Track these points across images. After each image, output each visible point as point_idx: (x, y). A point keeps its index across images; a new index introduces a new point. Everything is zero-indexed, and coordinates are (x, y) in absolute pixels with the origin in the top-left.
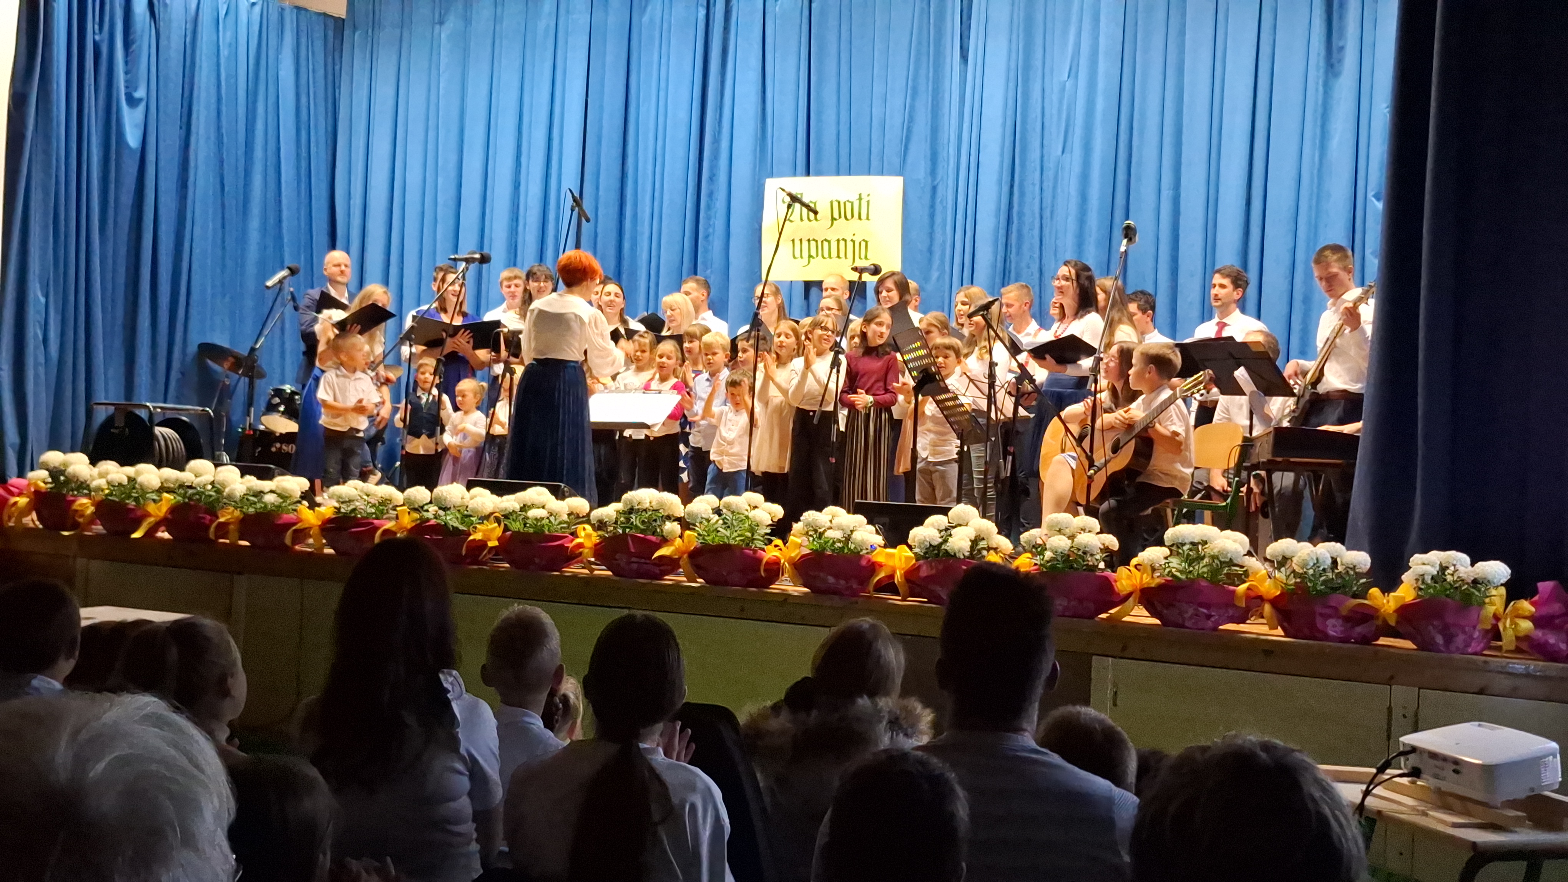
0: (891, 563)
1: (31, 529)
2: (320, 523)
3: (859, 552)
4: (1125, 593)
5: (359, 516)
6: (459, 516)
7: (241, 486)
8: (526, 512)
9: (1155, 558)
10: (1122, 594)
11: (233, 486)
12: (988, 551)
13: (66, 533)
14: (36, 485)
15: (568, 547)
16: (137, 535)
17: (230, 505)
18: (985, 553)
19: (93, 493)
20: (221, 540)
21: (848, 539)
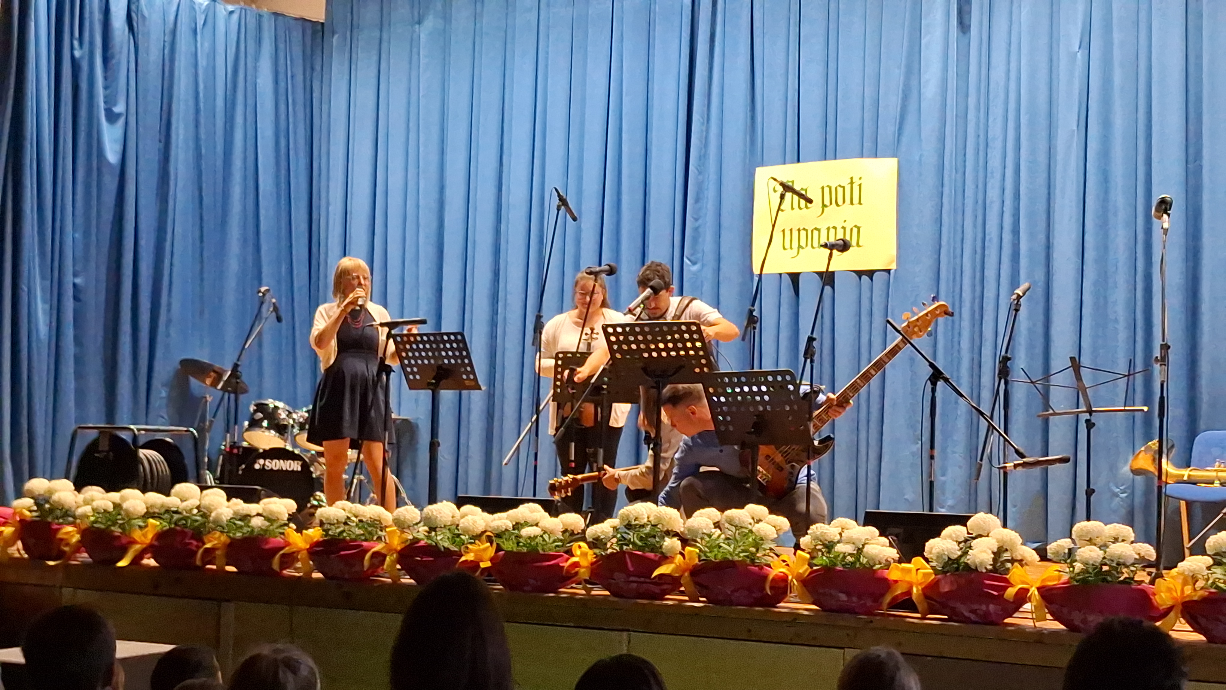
0: (908, 579)
1: (17, 558)
2: (308, 547)
3: (872, 566)
4: (1164, 607)
5: (348, 538)
6: (449, 535)
7: (228, 509)
8: (519, 530)
9: (1197, 568)
10: (1161, 608)
11: (220, 511)
12: (1013, 564)
13: (51, 563)
14: (21, 514)
15: (563, 567)
16: (121, 564)
17: (213, 530)
18: (1009, 565)
19: (78, 521)
20: (208, 566)
21: (860, 550)
